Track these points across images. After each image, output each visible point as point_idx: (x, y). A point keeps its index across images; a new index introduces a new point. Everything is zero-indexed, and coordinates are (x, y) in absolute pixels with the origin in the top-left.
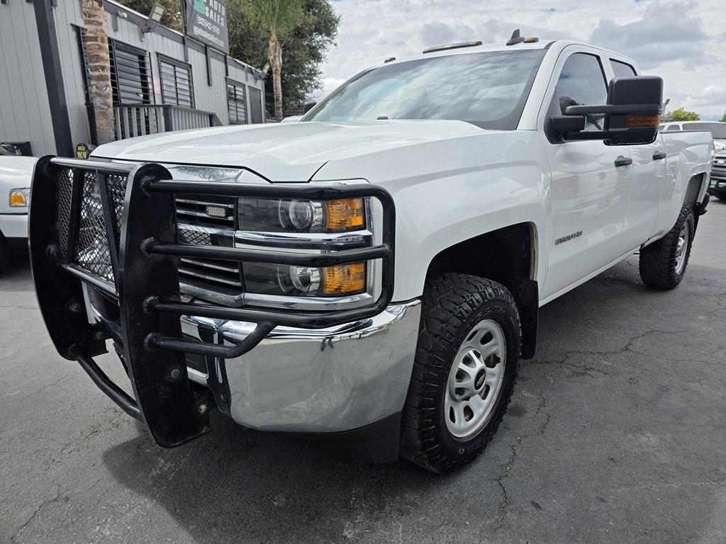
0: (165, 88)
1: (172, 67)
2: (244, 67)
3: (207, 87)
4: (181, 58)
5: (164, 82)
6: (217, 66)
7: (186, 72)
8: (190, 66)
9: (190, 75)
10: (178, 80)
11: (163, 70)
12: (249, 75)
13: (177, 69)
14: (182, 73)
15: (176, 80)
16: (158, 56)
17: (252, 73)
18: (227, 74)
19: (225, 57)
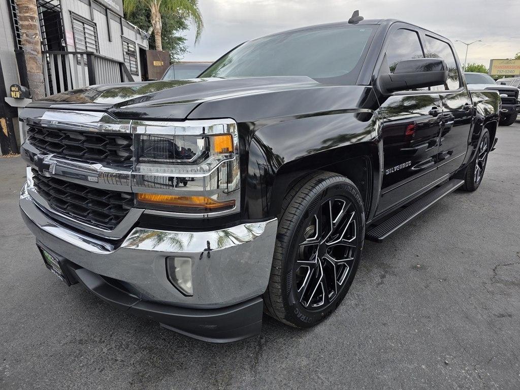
0: (76, 41)
1: (81, 24)
2: (134, 28)
3: (108, 42)
4: (88, 17)
5: (76, 36)
6: (115, 25)
7: (92, 29)
8: (96, 24)
9: (96, 32)
10: (87, 35)
11: (75, 26)
12: (138, 35)
13: (86, 26)
14: (89, 29)
15: (85, 35)
16: (71, 14)
17: (140, 34)
18: (122, 34)
19: (121, 19)
